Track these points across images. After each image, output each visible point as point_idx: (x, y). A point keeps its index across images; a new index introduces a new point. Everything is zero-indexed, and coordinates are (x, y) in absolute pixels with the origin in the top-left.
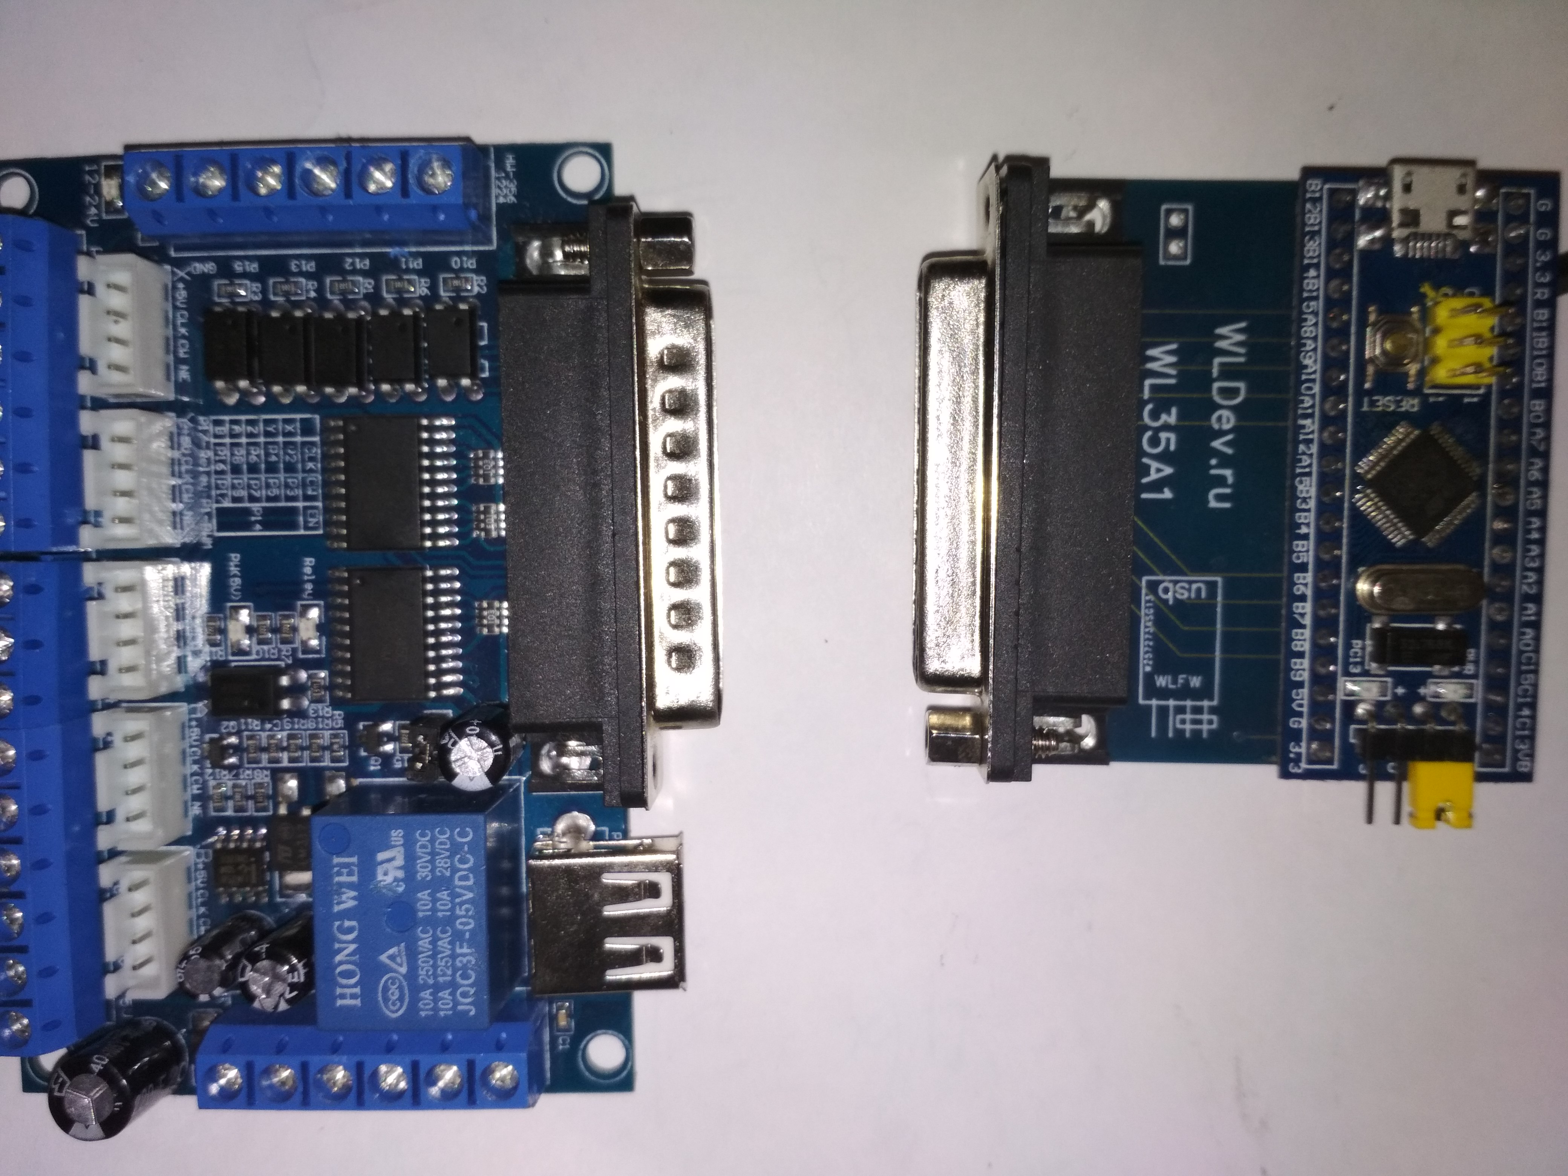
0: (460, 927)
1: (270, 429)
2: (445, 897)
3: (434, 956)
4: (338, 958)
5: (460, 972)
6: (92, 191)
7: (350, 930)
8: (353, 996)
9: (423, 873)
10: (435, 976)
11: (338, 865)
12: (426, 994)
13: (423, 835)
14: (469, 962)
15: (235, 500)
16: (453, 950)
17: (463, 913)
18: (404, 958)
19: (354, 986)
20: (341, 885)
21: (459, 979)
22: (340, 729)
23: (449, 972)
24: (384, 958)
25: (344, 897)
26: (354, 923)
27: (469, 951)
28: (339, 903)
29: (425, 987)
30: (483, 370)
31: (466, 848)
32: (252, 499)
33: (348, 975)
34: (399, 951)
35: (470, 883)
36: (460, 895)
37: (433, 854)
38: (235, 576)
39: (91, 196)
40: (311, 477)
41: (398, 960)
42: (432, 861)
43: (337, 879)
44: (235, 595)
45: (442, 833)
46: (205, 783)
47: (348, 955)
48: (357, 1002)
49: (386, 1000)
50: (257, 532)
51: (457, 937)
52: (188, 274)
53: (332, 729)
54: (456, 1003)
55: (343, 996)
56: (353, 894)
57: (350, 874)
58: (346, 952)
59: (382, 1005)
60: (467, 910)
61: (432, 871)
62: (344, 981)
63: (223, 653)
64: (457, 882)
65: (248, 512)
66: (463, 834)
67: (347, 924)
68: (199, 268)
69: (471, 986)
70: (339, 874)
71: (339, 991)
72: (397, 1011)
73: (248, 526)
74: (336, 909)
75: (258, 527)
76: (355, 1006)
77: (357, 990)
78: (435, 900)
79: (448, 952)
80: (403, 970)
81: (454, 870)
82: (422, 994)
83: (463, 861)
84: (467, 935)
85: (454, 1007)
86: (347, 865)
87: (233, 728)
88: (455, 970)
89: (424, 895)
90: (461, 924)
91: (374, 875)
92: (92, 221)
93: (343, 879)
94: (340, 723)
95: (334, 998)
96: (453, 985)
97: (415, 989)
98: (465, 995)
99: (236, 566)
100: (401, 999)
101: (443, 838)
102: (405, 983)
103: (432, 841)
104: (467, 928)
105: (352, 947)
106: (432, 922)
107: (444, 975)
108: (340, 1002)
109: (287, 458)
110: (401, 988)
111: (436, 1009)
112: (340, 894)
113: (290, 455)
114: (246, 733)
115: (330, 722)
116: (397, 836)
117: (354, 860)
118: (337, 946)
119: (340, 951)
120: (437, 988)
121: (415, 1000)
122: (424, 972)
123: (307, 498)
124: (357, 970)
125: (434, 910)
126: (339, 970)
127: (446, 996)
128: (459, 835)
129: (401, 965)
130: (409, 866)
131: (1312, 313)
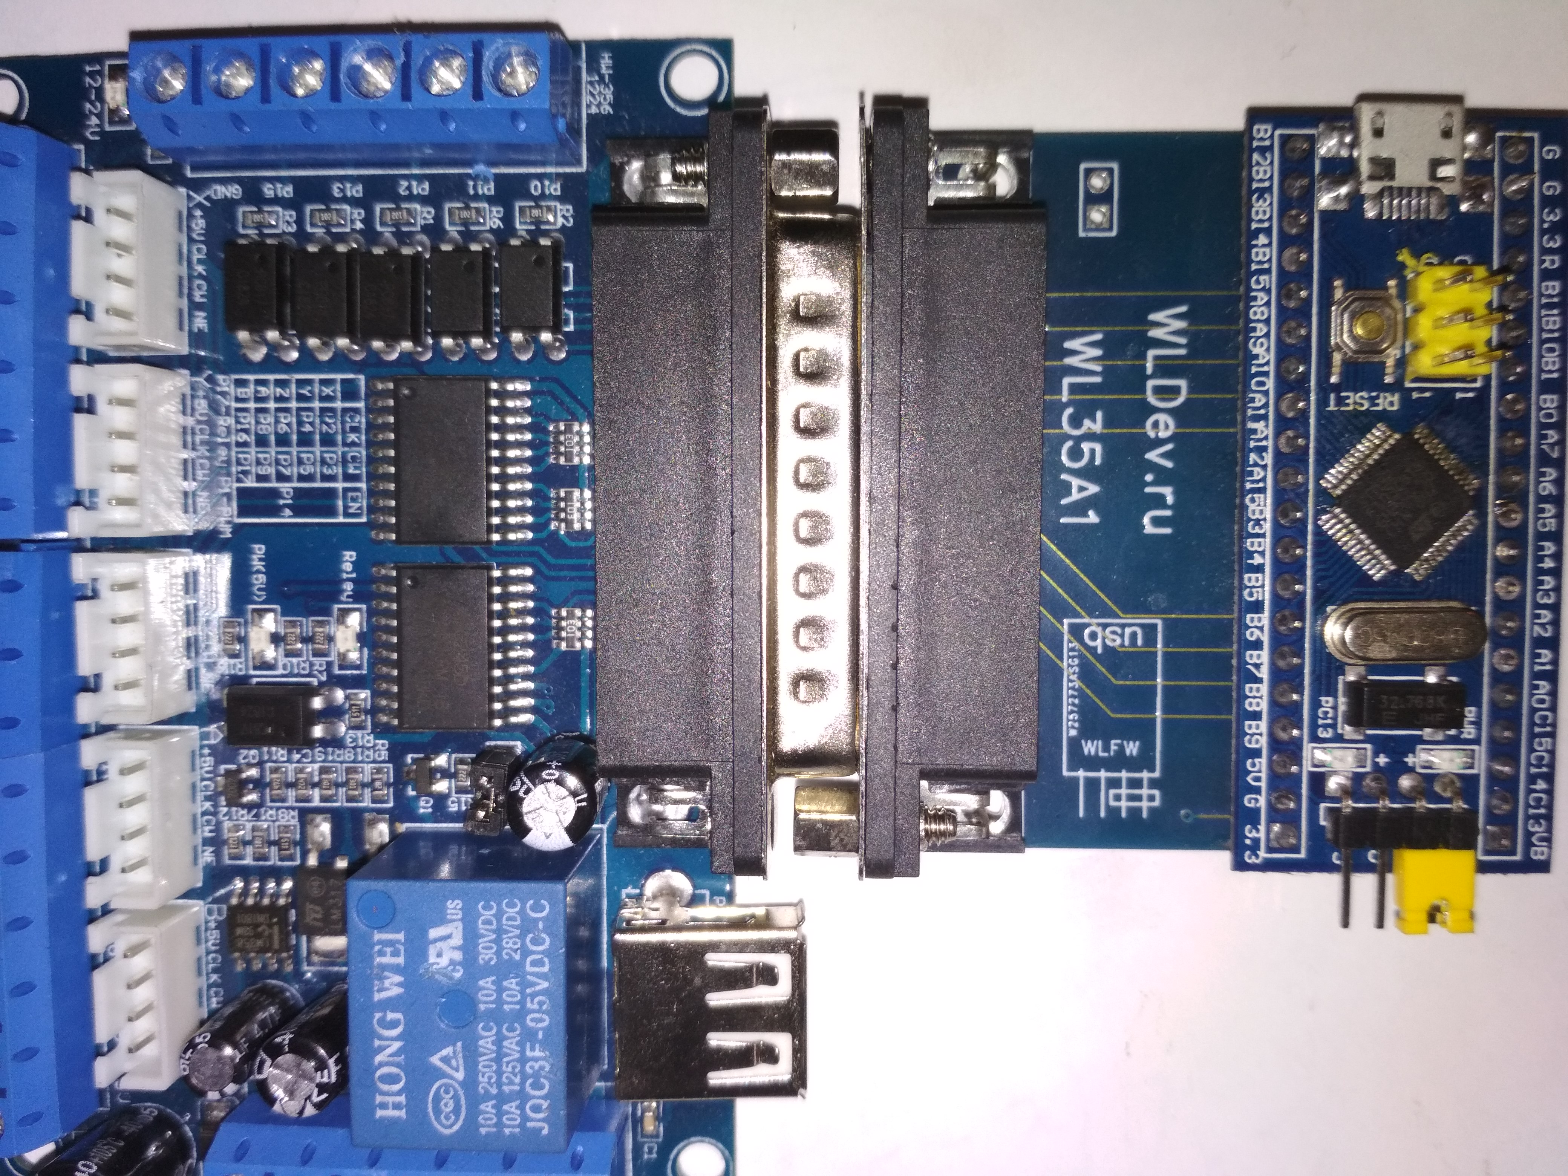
0: (532, 1024)
1: (305, 392)
2: (513, 986)
3: (498, 1060)
4: (378, 1059)
5: (530, 1081)
6: (93, 97)
7: (394, 1024)
8: (397, 1106)
9: (486, 955)
10: (499, 1084)
11: (380, 942)
12: (488, 1107)
13: (487, 907)
14: (542, 1068)
15: (260, 478)
16: (523, 1052)
17: (536, 1007)
18: (461, 1061)
19: (399, 1093)
20: (383, 967)
21: (528, 1089)
22: (383, 762)
23: (517, 1080)
24: (435, 1060)
25: (387, 983)
26: (399, 1016)
27: (542, 1054)
28: (380, 991)
29: (487, 1097)
30: (567, 322)
31: (541, 925)
32: (281, 478)
33: (392, 1079)
34: (454, 1052)
35: (546, 969)
36: (533, 984)
37: (500, 932)
38: (258, 572)
39: (92, 103)
40: (352, 452)
41: (454, 1063)
42: (498, 941)
43: (378, 960)
44: (259, 596)
45: (511, 905)
46: (219, 824)
47: (390, 1056)
48: (402, 1114)
49: (437, 1112)
50: (287, 518)
51: (529, 1036)
52: (208, 198)
53: (374, 762)
54: (525, 1118)
55: (384, 1106)
56: (398, 979)
57: (395, 954)
58: (389, 1051)
59: (433, 1118)
60: (541, 1004)
61: (498, 953)
62: (385, 1087)
63: (243, 666)
64: (529, 968)
65: (275, 493)
66: (537, 908)
67: (391, 1016)
68: (221, 191)
69: (545, 1098)
70: (381, 953)
71: (379, 1099)
72: (451, 1126)
73: (276, 511)
74: (377, 997)
75: (288, 512)
76: (399, 1118)
77: (402, 1099)
78: (500, 990)
79: (517, 1055)
80: (460, 1075)
81: (526, 953)
82: (482, 1107)
83: (536, 941)
84: (540, 1035)
85: (522, 1125)
86: (390, 943)
87: (254, 758)
88: (524, 1077)
89: (487, 983)
90: (532, 1020)
91: (424, 956)
92: (92, 133)
93: (387, 960)
94: (384, 755)
95: (372, 1110)
96: (522, 1097)
97: (474, 1100)
98: (536, 1109)
99: (260, 560)
100: (457, 1111)
101: (512, 912)
102: (461, 1093)
103: (499, 915)
104: (540, 1025)
105: (396, 1045)
106: (496, 1016)
107: (511, 1083)
108: (380, 1113)
109: (325, 428)
110: (456, 1098)
111: (499, 1125)
112: (381, 978)
113: (328, 424)
114: (269, 765)
115: (371, 752)
116: (454, 907)
117: (401, 936)
118: (377, 1043)
119: (382, 1049)
120: (502, 1099)
121: (473, 1111)
122: (486, 1079)
123: (348, 477)
124: (402, 1074)
125: (499, 1001)
126: (379, 1073)
127: (513, 1110)
128: (533, 909)
129: (457, 1070)
130: (469, 946)
131: (1263, 289)
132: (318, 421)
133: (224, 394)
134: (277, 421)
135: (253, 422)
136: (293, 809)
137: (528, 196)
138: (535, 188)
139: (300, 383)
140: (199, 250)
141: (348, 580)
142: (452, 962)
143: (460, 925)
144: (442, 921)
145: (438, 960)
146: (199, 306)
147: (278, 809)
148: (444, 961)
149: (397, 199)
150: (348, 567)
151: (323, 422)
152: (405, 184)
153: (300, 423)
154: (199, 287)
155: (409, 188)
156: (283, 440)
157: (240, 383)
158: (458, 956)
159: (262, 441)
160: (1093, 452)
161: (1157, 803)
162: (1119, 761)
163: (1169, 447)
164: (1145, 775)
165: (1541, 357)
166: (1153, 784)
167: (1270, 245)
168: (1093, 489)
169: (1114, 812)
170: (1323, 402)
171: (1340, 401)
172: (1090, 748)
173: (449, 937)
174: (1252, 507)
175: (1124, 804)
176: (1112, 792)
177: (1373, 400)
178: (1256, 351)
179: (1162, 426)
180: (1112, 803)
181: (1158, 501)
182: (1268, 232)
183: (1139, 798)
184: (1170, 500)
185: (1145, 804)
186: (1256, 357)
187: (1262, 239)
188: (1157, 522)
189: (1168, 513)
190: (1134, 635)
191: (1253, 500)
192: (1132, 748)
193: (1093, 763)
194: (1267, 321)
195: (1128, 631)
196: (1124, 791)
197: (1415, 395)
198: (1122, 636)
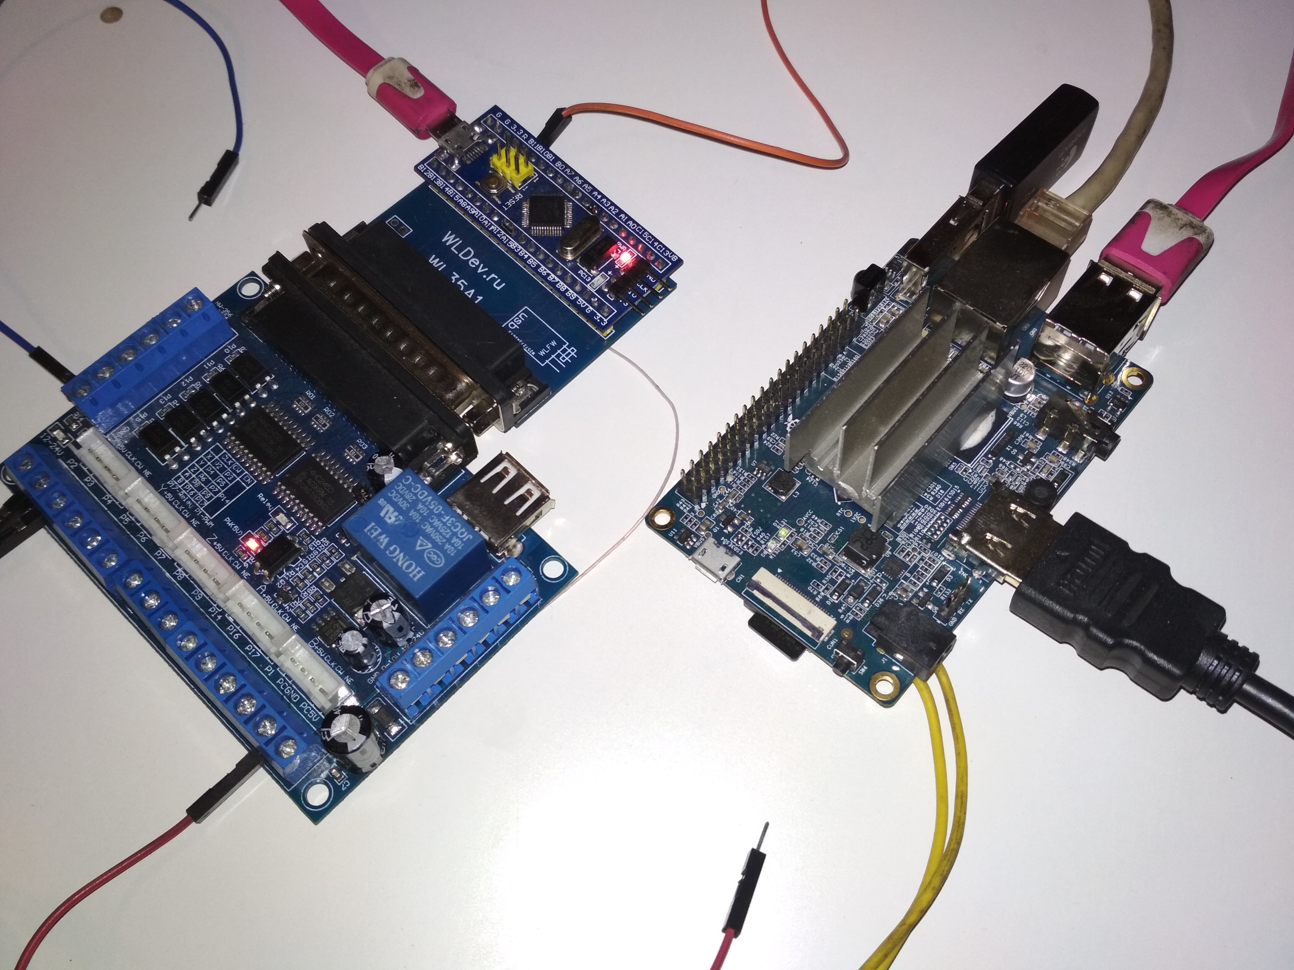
0: (437, 512)
1: (202, 463)
2: (422, 507)
3: (437, 531)
4: (400, 564)
5: (452, 528)
7: (395, 550)
8: (419, 572)
9: (404, 506)
10: (444, 537)
11: (368, 531)
12: (447, 546)
13: (392, 493)
14: (452, 521)
15: (208, 500)
16: (442, 522)
17: (433, 506)
18: (426, 541)
19: (416, 568)
20: (375, 537)
21: (455, 530)
23: (449, 531)
24: (418, 548)
25: (381, 540)
26: (394, 546)
27: (448, 517)
28: (381, 545)
29: (444, 544)
31: (413, 483)
32: (216, 493)
33: (409, 566)
34: (422, 541)
35: (426, 493)
36: (426, 501)
37: (402, 496)
38: (233, 526)
40: (234, 466)
41: (424, 544)
42: (405, 499)
43: (372, 536)
44: (240, 533)
45: (398, 486)
46: (290, 614)
47: (403, 559)
48: (423, 573)
49: (433, 562)
50: (229, 503)
51: (439, 516)
53: (326, 547)
54: (461, 539)
55: (415, 576)
56: (384, 536)
57: (376, 530)
58: (401, 559)
59: (434, 565)
60: (434, 504)
61: (408, 502)
62: (410, 570)
64: (421, 498)
65: (218, 499)
67: (391, 549)
68: (121, 433)
69: (462, 528)
70: (372, 534)
71: (411, 575)
72: (441, 563)
73: (224, 504)
74: (382, 547)
75: (227, 501)
76: (423, 575)
77: (419, 569)
78: (418, 511)
79: (441, 524)
80: (430, 545)
81: (415, 494)
82: (445, 548)
83: (416, 488)
84: (443, 512)
85: (463, 542)
86: (372, 528)
87: (283, 583)
88: (449, 528)
89: (412, 513)
90: (436, 510)
91: (386, 522)
93: (375, 534)
94: (327, 542)
95: (411, 579)
96: (455, 534)
97: (441, 548)
98: (462, 533)
99: (230, 523)
100: (439, 556)
101: (401, 487)
102: (435, 550)
103: (397, 492)
104: (440, 510)
105: (402, 555)
106: (424, 519)
107: (447, 533)
108: (415, 579)
109: (218, 467)
110: (435, 553)
111: (456, 548)
112: (378, 541)
113: (218, 466)
114: (290, 580)
115: (322, 546)
116: (381, 502)
117: (373, 524)
118: (395, 560)
119: (398, 560)
120: (449, 540)
121: (444, 552)
122: (439, 540)
123: (238, 475)
124: (411, 562)
125: (421, 515)
126: (404, 568)
127: (456, 540)
128: (406, 481)
129: (427, 545)
130: (397, 508)
131: (459, 199)
132: (214, 467)
133: (174, 486)
134: (200, 479)
135: (191, 486)
136: (311, 586)
137: (227, 355)
138: (227, 351)
139: (198, 462)
140: (129, 454)
141: (266, 503)
142: (396, 517)
143: (388, 505)
144: (382, 508)
145: (391, 520)
146: (143, 469)
147: (306, 590)
148: (393, 519)
149: (185, 388)
150: (263, 499)
151: (215, 466)
152: (183, 382)
153: (208, 473)
154: (138, 464)
155: (185, 382)
156: (207, 482)
157: (176, 479)
158: (396, 514)
159: (200, 488)
160: (462, 283)
161: (576, 351)
162: (554, 349)
163: (482, 265)
164: (565, 346)
165: (546, 157)
166: (569, 347)
167: (450, 188)
168: (472, 291)
169: (565, 363)
170: (503, 210)
171: (507, 206)
172: (542, 353)
173: (388, 511)
174: (511, 246)
175: (567, 359)
176: (560, 359)
177: (515, 199)
178: (473, 213)
179: (474, 262)
180: (564, 361)
181: (494, 280)
182: (447, 186)
183: (569, 353)
184: (496, 277)
185: (573, 354)
186: (474, 214)
187: (447, 189)
188: (498, 285)
189: (499, 280)
190: (523, 316)
191: (510, 244)
192: (554, 343)
193: (547, 356)
194: (468, 204)
195: (520, 316)
196: (564, 356)
197: (524, 190)
198: (520, 319)
